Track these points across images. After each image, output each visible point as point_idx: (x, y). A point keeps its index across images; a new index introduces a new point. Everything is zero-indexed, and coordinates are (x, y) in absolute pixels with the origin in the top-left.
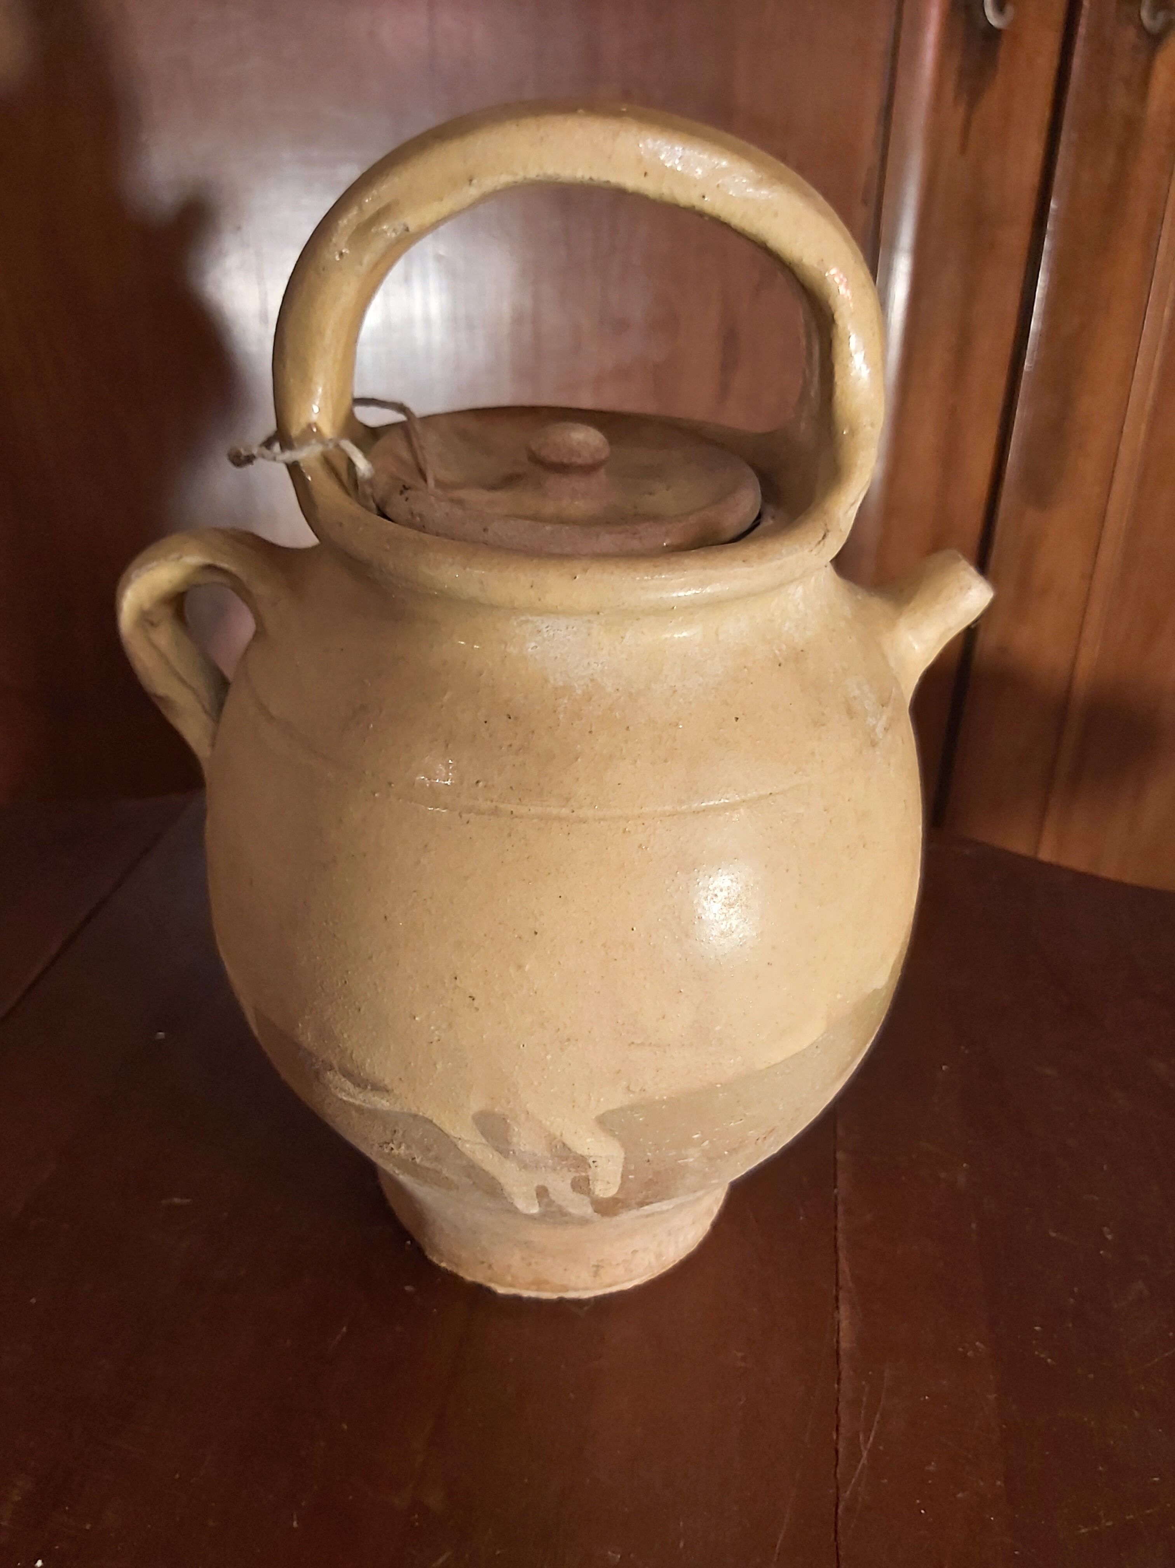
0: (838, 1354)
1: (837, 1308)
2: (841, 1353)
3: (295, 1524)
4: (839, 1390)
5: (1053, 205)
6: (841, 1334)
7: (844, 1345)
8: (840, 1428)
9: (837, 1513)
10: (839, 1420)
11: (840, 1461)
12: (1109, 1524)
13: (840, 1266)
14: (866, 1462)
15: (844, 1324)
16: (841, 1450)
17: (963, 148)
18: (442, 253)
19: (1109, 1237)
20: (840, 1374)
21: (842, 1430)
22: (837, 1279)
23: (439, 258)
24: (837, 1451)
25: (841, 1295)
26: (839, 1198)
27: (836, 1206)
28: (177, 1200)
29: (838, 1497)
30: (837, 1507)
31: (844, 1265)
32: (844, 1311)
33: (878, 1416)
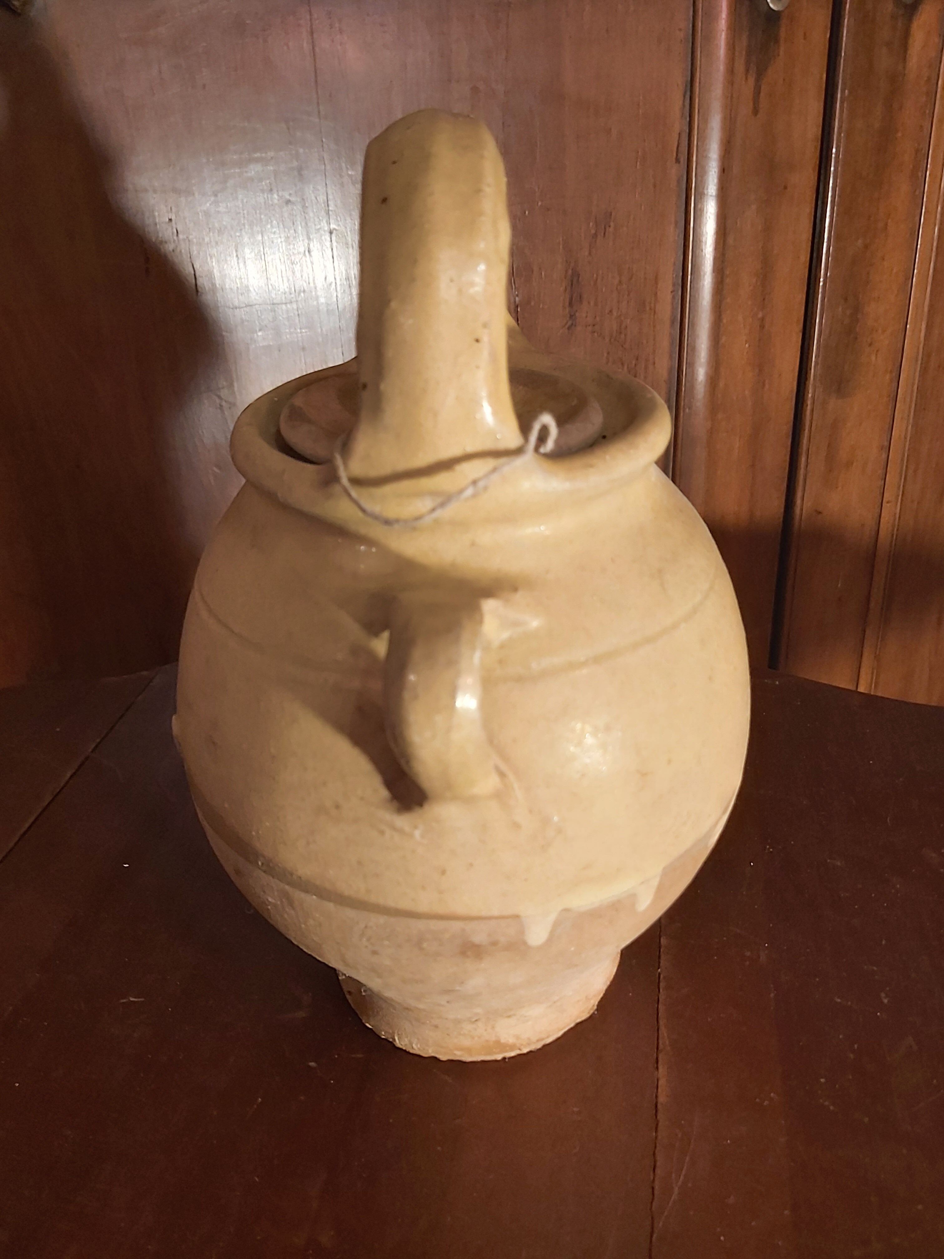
0: (656, 1106)
1: (657, 1068)
2: (659, 1106)
4: (656, 1138)
6: (659, 1090)
7: (662, 1099)
8: (657, 1169)
9: (651, 1241)
10: (655, 1162)
11: (656, 1196)
13: (661, 1033)
14: (676, 1197)
15: (662, 1082)
16: (657, 1187)
17: (756, 111)
19: (886, 1001)
20: (658, 1122)
21: (658, 1171)
22: (658, 1044)
24: (653, 1188)
25: (661, 1057)
26: (662, 976)
27: (659, 983)
28: (132, 999)
29: (652, 1228)
30: (652, 1236)
31: (664, 1031)
32: (662, 1070)
33: (688, 1159)
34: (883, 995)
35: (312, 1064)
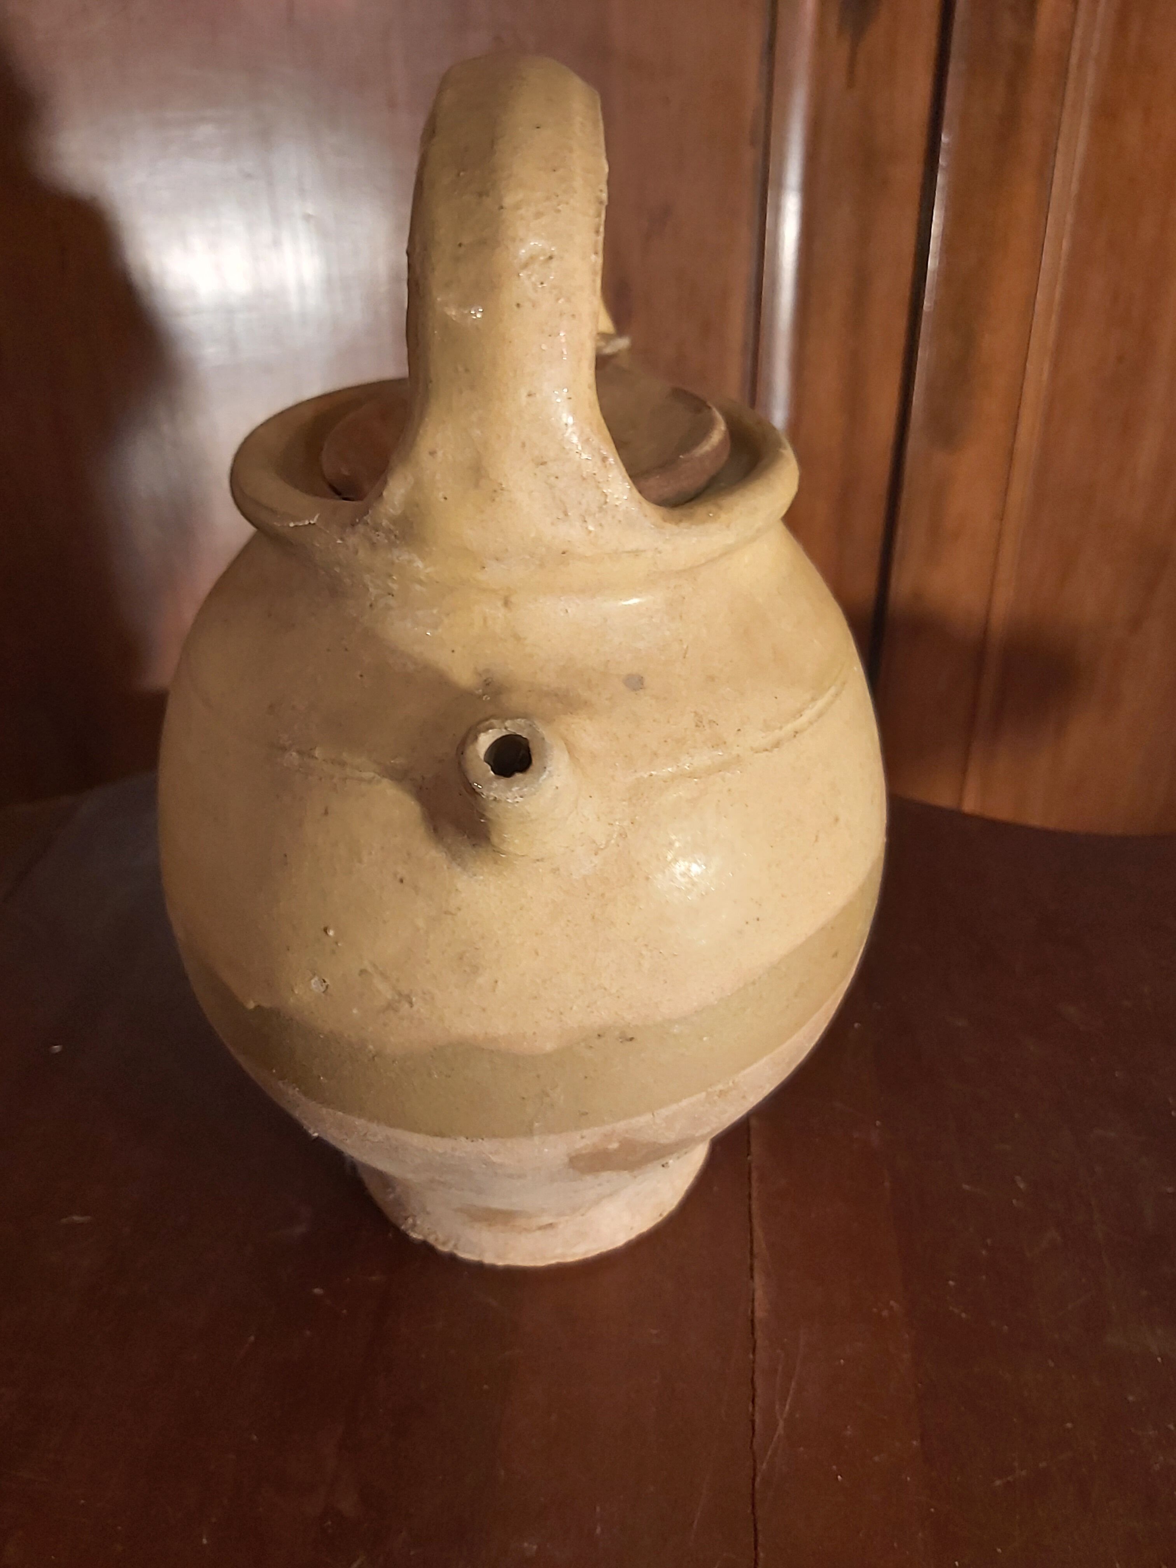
0: (753, 1323)
1: (752, 1277)
2: (756, 1321)
3: (205, 1541)
4: (754, 1360)
5: (944, 139)
6: (756, 1304)
7: (760, 1314)
8: (756, 1399)
9: (753, 1487)
10: (754, 1390)
11: (757, 1432)
12: (1024, 1473)
13: (755, 1234)
14: (782, 1432)
15: (759, 1294)
16: (757, 1421)
17: (851, 82)
18: (310, 211)
19: (1022, 1186)
20: (755, 1342)
21: (758, 1401)
22: (752, 1248)
23: (307, 218)
24: (753, 1422)
25: (757, 1264)
26: (753, 1165)
27: (750, 1173)
28: (76, 1218)
29: (755, 1469)
30: (754, 1479)
31: (759, 1233)
32: (759, 1280)
33: (793, 1384)
34: (1018, 1178)
35: (317, 1291)
